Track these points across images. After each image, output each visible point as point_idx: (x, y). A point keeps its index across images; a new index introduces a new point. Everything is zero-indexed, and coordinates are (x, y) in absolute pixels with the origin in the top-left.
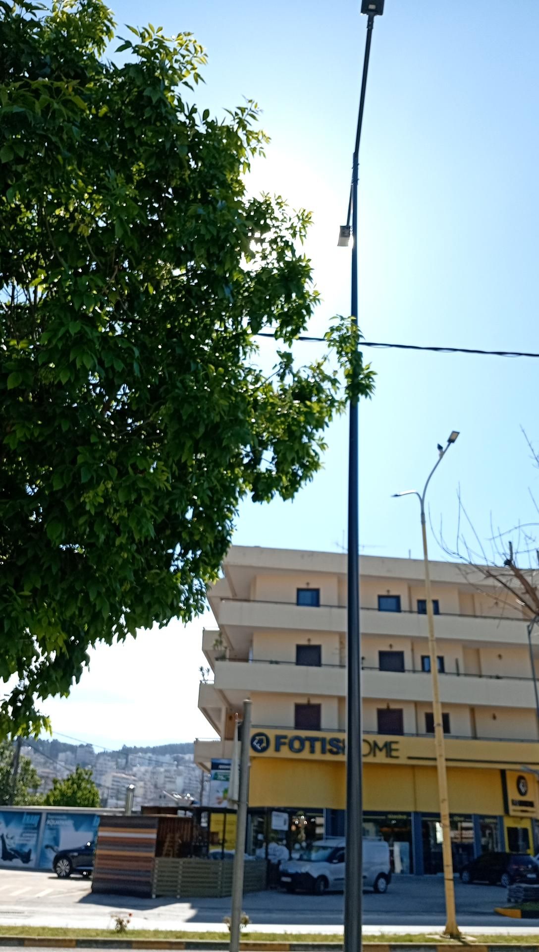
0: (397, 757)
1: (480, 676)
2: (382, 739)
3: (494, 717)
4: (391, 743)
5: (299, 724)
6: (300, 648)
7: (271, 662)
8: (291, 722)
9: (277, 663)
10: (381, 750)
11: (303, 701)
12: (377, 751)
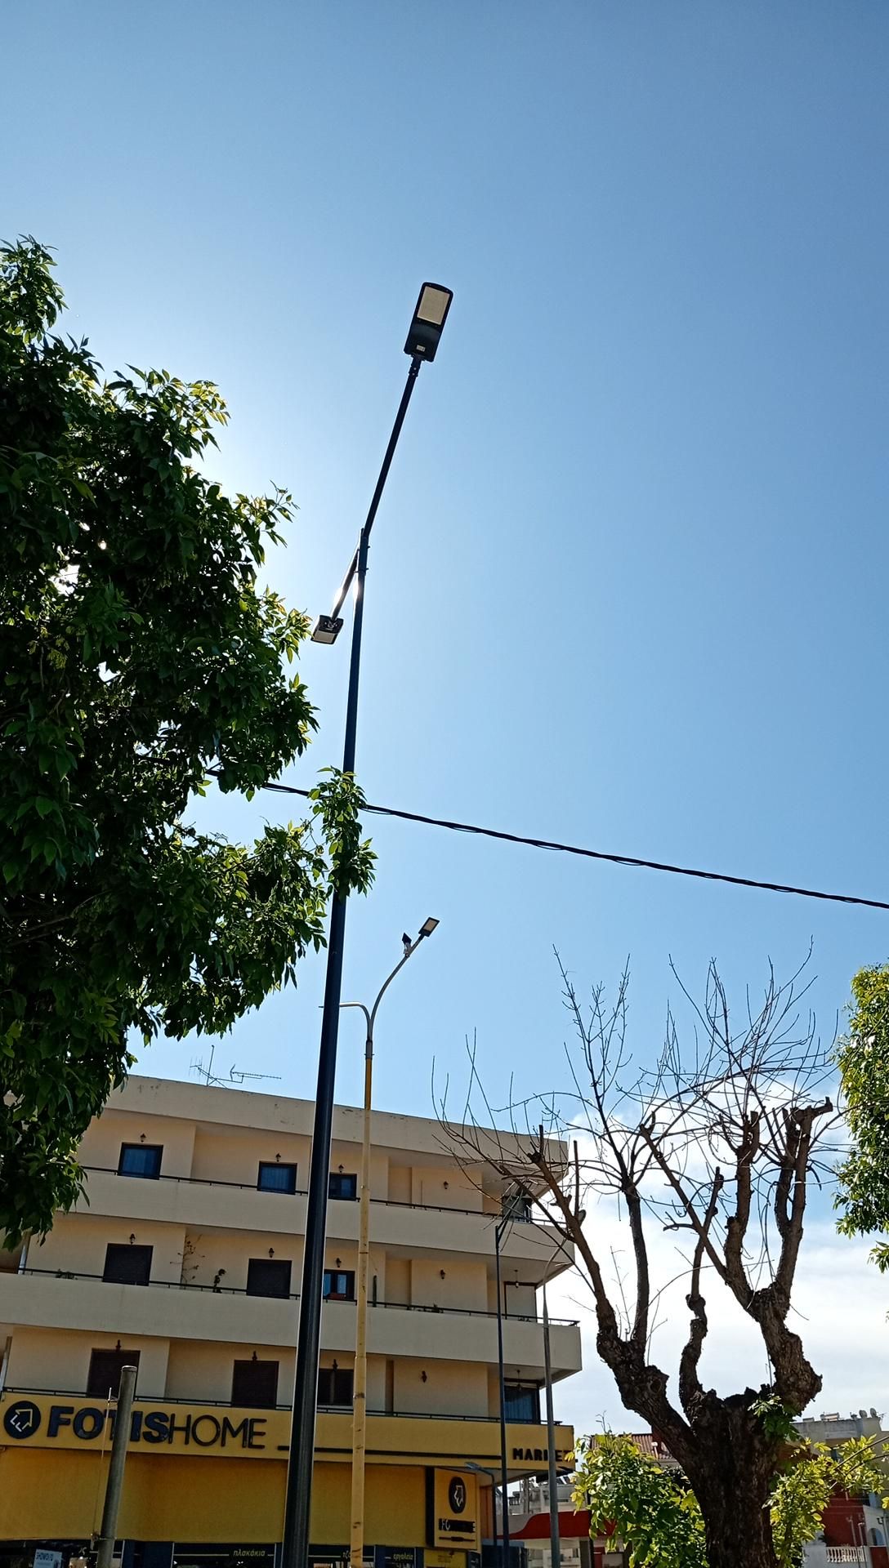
0: (261, 1447)
1: (409, 1307)
2: (238, 1415)
3: (424, 1378)
4: (254, 1421)
5: (96, 1388)
6: (114, 1251)
7: (60, 1274)
8: (83, 1382)
9: (69, 1275)
10: (234, 1434)
11: (109, 1345)
12: (228, 1435)
